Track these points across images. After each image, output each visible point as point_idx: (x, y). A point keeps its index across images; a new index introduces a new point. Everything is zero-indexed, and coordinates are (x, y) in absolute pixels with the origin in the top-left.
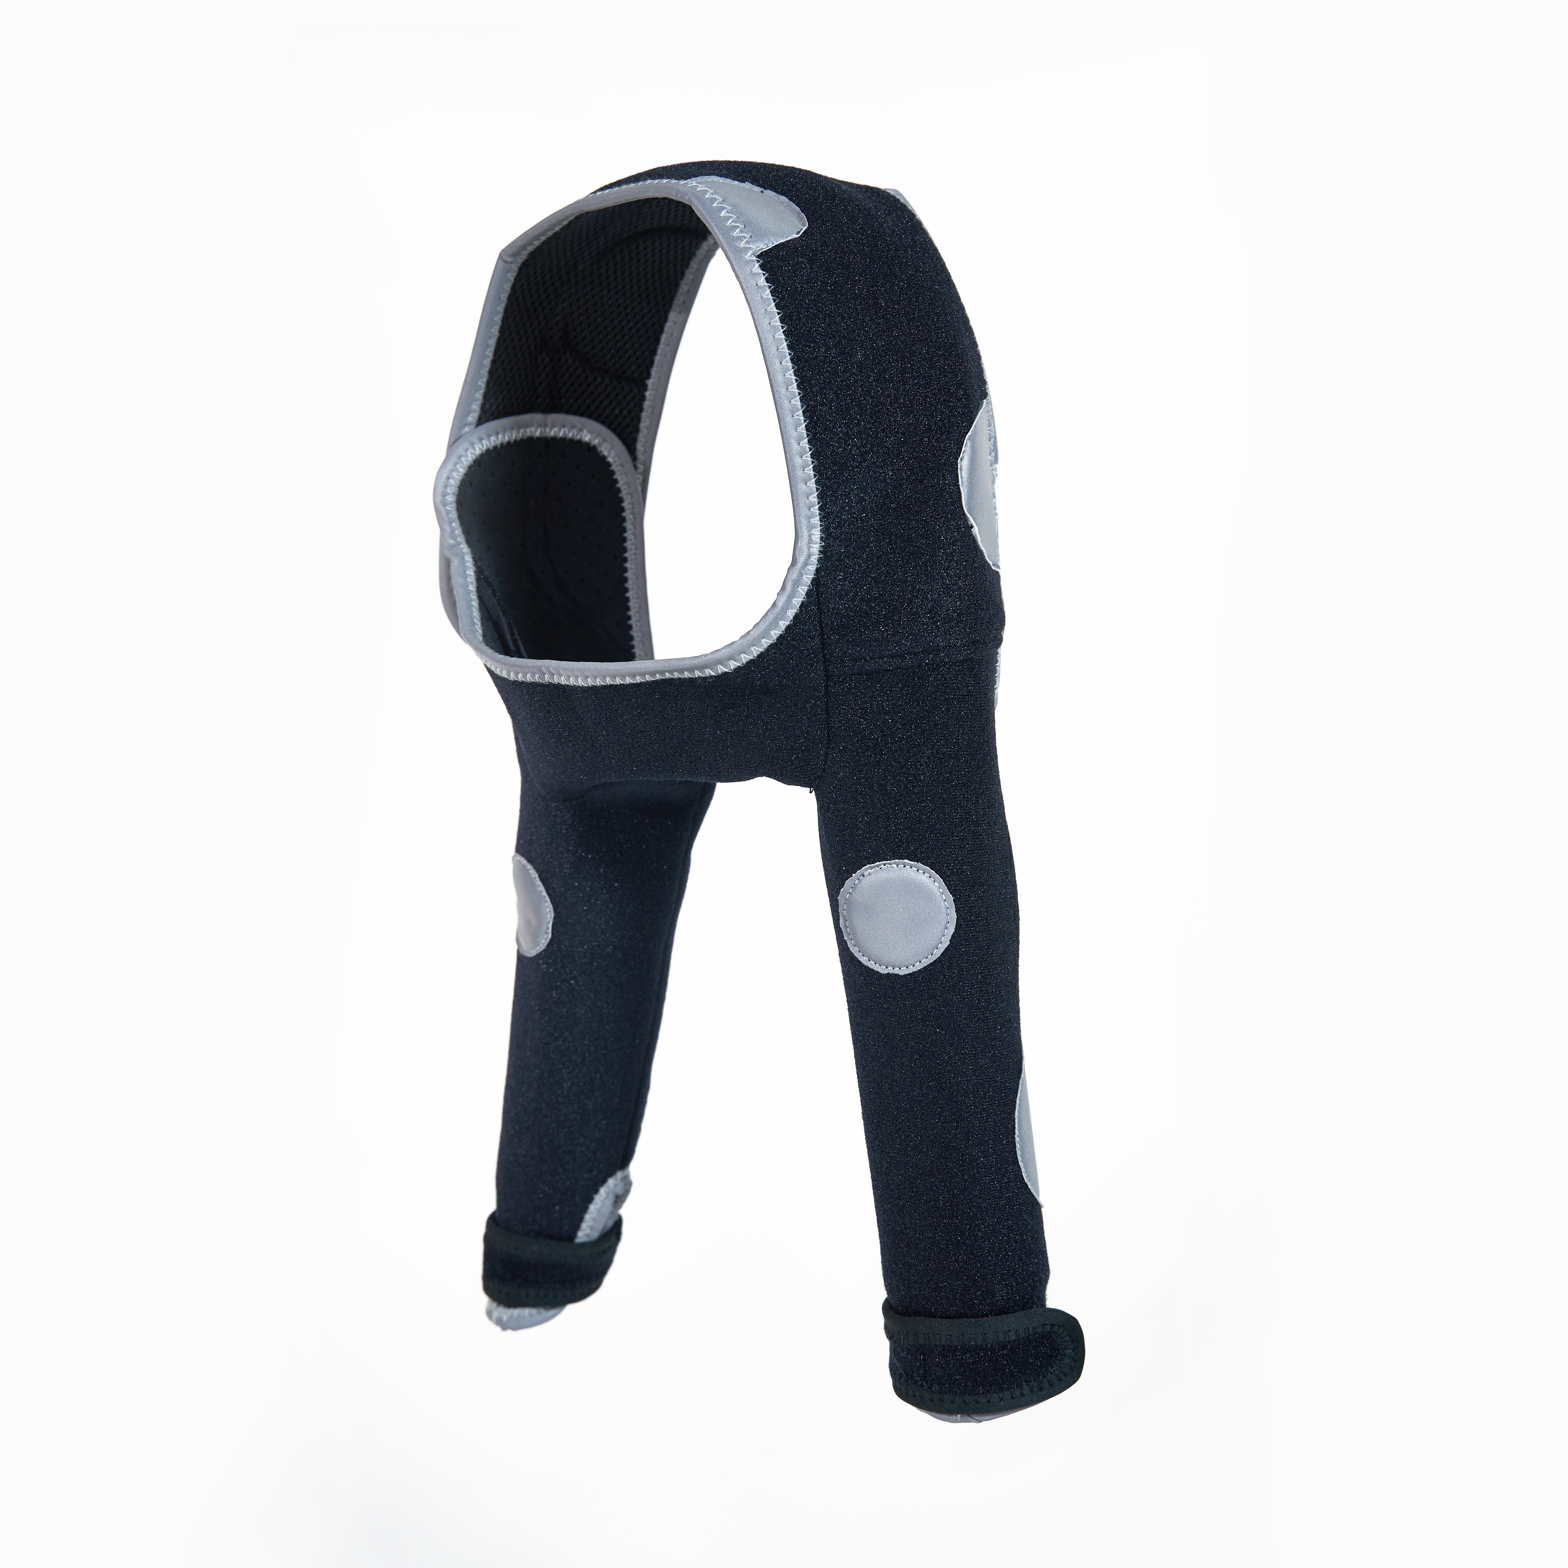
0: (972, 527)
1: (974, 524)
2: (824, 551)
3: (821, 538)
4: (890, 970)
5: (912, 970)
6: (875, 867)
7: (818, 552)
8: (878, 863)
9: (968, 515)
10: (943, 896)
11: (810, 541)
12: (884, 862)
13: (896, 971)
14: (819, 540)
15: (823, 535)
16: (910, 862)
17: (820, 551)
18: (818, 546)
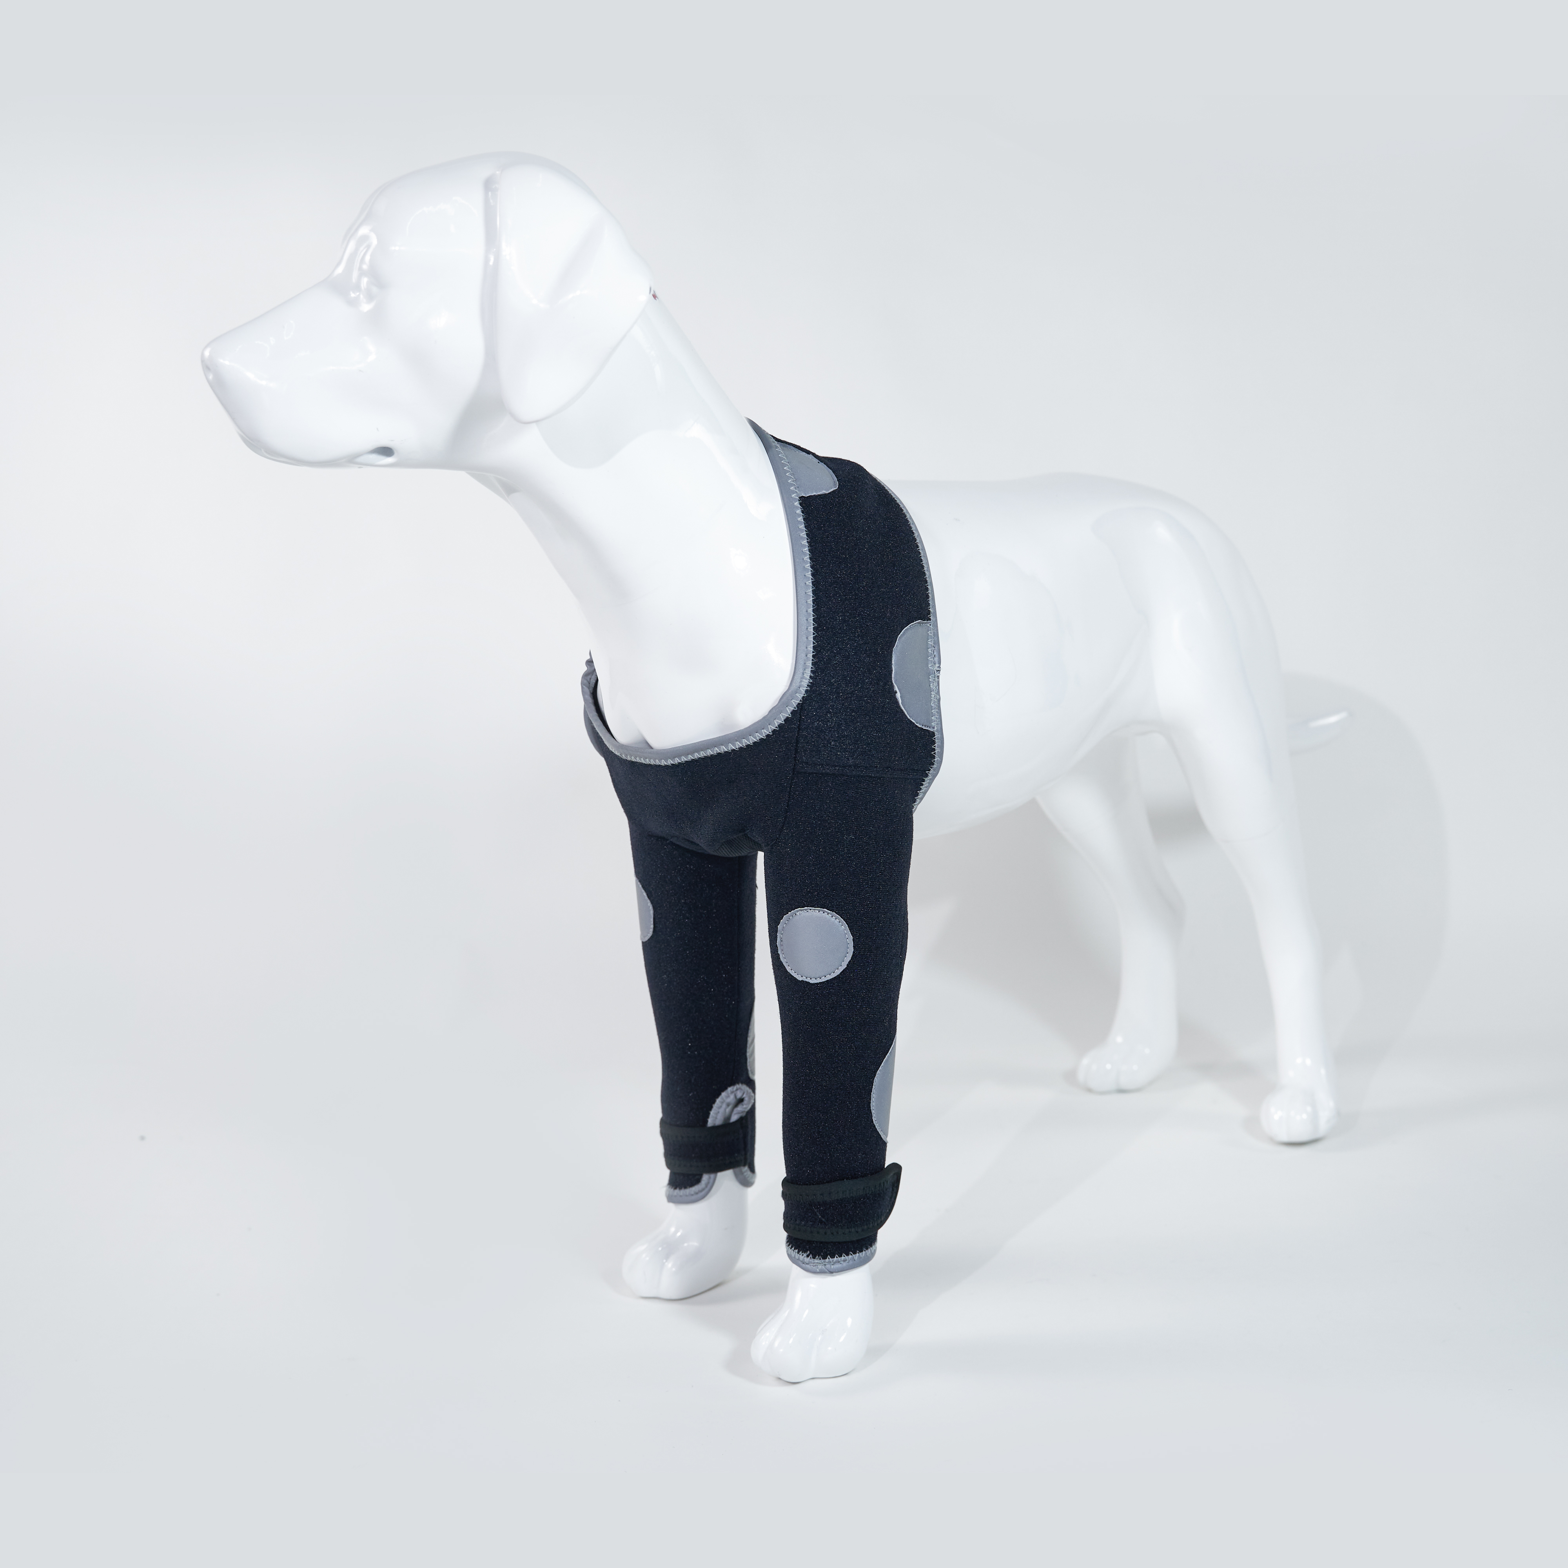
0: (896, 692)
1: (898, 691)
2: (811, 685)
3: (811, 677)
4: (804, 979)
5: (819, 981)
6: (804, 910)
7: (806, 686)
8: (806, 908)
9: (894, 684)
10: (847, 937)
11: (803, 678)
12: (811, 908)
13: (808, 980)
14: (808, 677)
15: (812, 675)
16: (828, 911)
17: (808, 685)
18: (807, 681)
